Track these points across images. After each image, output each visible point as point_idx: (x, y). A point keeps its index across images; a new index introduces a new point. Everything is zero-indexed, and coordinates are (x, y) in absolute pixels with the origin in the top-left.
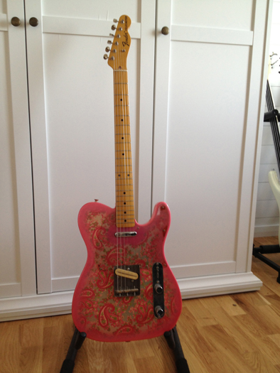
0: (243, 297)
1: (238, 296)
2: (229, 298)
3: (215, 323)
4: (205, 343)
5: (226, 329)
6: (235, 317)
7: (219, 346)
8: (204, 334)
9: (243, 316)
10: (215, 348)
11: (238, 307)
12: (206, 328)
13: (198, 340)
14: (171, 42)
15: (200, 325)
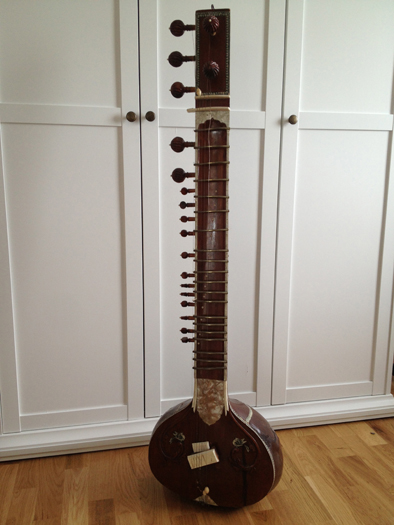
0: (381, 424)
1: (376, 423)
2: (366, 425)
3: (352, 454)
4: (343, 476)
5: (365, 461)
6: (375, 447)
7: (361, 480)
8: (340, 466)
9: (383, 446)
10: (355, 482)
11: (377, 436)
12: (343, 459)
13: (334, 473)
14: (299, 131)
15: (334, 456)
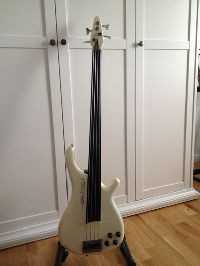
0: (191, 204)
1: (188, 203)
2: (183, 205)
4: (182, 234)
5: (190, 224)
6: (192, 216)
7: (191, 235)
8: (179, 229)
9: (196, 215)
10: (189, 236)
11: (191, 210)
12: (178, 225)
13: (177, 233)
14: (144, 50)
15: (173, 224)
